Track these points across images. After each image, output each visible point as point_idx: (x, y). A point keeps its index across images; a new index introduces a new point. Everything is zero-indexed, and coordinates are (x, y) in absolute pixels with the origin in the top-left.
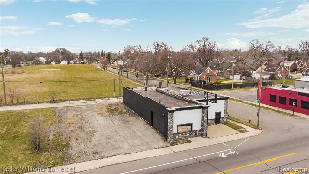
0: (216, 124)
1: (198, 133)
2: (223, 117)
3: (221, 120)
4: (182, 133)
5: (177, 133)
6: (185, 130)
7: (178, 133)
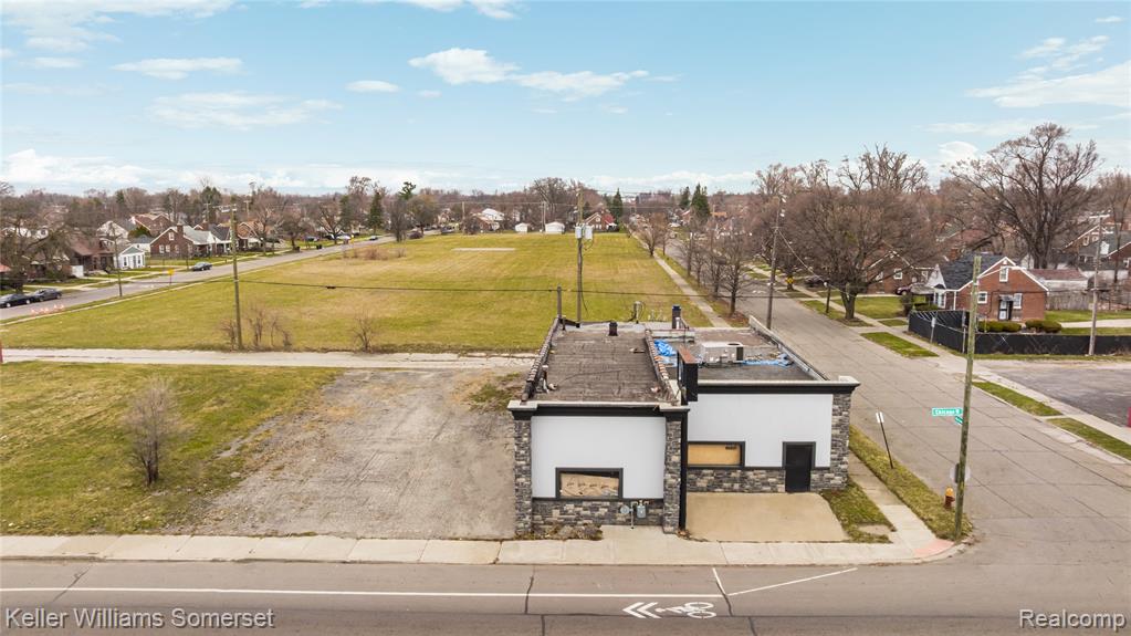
0: (789, 489)
1: (641, 510)
2: (827, 464)
3: (814, 476)
4: (577, 501)
5: (553, 495)
6: (589, 492)
7: (559, 500)
